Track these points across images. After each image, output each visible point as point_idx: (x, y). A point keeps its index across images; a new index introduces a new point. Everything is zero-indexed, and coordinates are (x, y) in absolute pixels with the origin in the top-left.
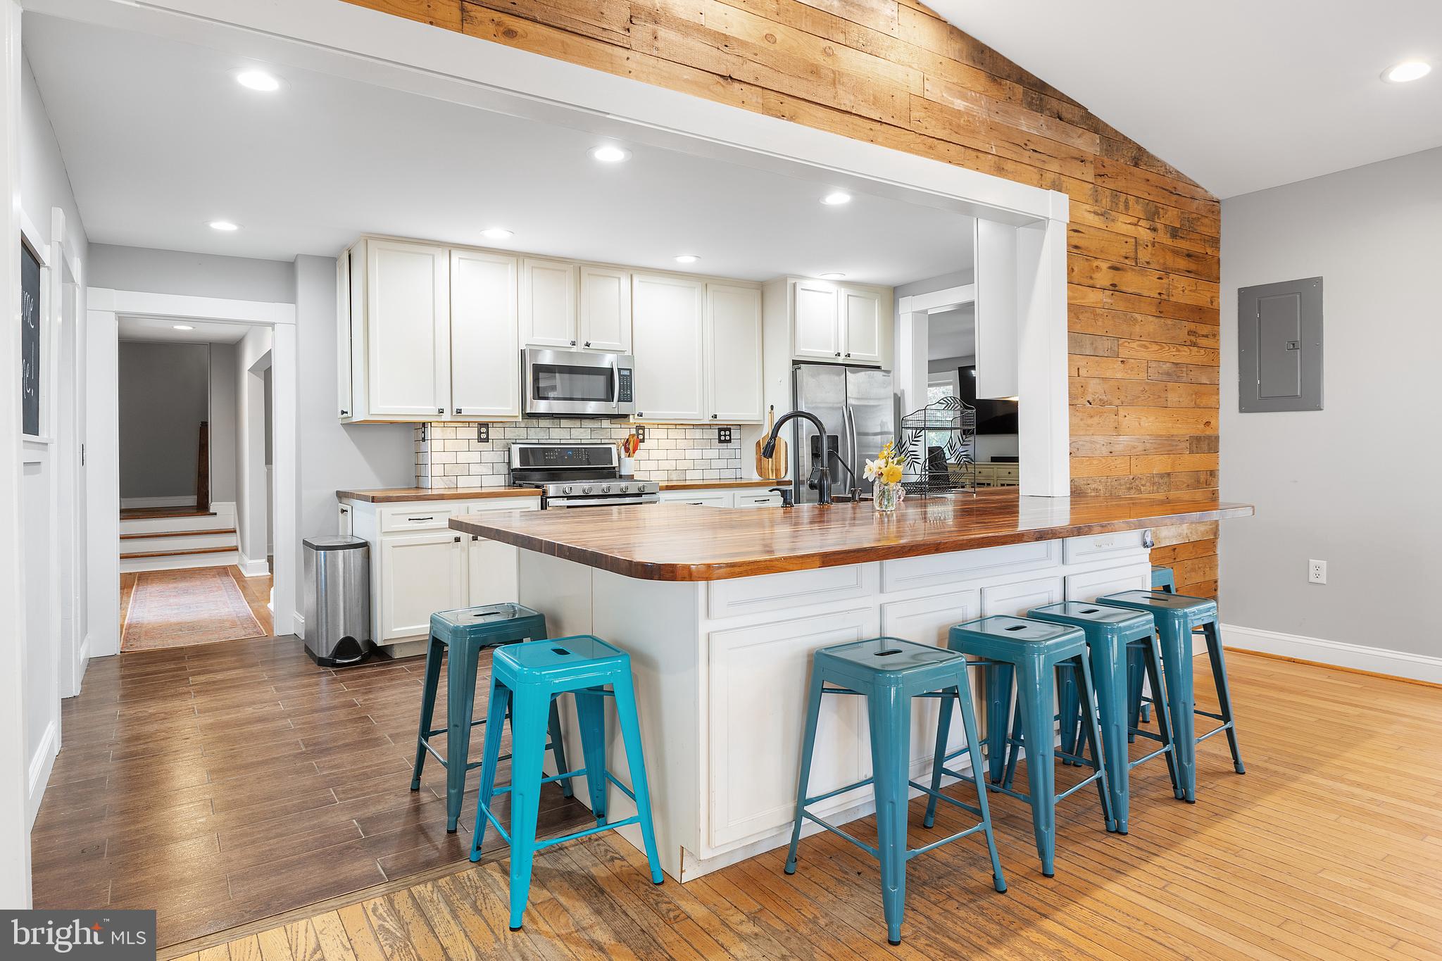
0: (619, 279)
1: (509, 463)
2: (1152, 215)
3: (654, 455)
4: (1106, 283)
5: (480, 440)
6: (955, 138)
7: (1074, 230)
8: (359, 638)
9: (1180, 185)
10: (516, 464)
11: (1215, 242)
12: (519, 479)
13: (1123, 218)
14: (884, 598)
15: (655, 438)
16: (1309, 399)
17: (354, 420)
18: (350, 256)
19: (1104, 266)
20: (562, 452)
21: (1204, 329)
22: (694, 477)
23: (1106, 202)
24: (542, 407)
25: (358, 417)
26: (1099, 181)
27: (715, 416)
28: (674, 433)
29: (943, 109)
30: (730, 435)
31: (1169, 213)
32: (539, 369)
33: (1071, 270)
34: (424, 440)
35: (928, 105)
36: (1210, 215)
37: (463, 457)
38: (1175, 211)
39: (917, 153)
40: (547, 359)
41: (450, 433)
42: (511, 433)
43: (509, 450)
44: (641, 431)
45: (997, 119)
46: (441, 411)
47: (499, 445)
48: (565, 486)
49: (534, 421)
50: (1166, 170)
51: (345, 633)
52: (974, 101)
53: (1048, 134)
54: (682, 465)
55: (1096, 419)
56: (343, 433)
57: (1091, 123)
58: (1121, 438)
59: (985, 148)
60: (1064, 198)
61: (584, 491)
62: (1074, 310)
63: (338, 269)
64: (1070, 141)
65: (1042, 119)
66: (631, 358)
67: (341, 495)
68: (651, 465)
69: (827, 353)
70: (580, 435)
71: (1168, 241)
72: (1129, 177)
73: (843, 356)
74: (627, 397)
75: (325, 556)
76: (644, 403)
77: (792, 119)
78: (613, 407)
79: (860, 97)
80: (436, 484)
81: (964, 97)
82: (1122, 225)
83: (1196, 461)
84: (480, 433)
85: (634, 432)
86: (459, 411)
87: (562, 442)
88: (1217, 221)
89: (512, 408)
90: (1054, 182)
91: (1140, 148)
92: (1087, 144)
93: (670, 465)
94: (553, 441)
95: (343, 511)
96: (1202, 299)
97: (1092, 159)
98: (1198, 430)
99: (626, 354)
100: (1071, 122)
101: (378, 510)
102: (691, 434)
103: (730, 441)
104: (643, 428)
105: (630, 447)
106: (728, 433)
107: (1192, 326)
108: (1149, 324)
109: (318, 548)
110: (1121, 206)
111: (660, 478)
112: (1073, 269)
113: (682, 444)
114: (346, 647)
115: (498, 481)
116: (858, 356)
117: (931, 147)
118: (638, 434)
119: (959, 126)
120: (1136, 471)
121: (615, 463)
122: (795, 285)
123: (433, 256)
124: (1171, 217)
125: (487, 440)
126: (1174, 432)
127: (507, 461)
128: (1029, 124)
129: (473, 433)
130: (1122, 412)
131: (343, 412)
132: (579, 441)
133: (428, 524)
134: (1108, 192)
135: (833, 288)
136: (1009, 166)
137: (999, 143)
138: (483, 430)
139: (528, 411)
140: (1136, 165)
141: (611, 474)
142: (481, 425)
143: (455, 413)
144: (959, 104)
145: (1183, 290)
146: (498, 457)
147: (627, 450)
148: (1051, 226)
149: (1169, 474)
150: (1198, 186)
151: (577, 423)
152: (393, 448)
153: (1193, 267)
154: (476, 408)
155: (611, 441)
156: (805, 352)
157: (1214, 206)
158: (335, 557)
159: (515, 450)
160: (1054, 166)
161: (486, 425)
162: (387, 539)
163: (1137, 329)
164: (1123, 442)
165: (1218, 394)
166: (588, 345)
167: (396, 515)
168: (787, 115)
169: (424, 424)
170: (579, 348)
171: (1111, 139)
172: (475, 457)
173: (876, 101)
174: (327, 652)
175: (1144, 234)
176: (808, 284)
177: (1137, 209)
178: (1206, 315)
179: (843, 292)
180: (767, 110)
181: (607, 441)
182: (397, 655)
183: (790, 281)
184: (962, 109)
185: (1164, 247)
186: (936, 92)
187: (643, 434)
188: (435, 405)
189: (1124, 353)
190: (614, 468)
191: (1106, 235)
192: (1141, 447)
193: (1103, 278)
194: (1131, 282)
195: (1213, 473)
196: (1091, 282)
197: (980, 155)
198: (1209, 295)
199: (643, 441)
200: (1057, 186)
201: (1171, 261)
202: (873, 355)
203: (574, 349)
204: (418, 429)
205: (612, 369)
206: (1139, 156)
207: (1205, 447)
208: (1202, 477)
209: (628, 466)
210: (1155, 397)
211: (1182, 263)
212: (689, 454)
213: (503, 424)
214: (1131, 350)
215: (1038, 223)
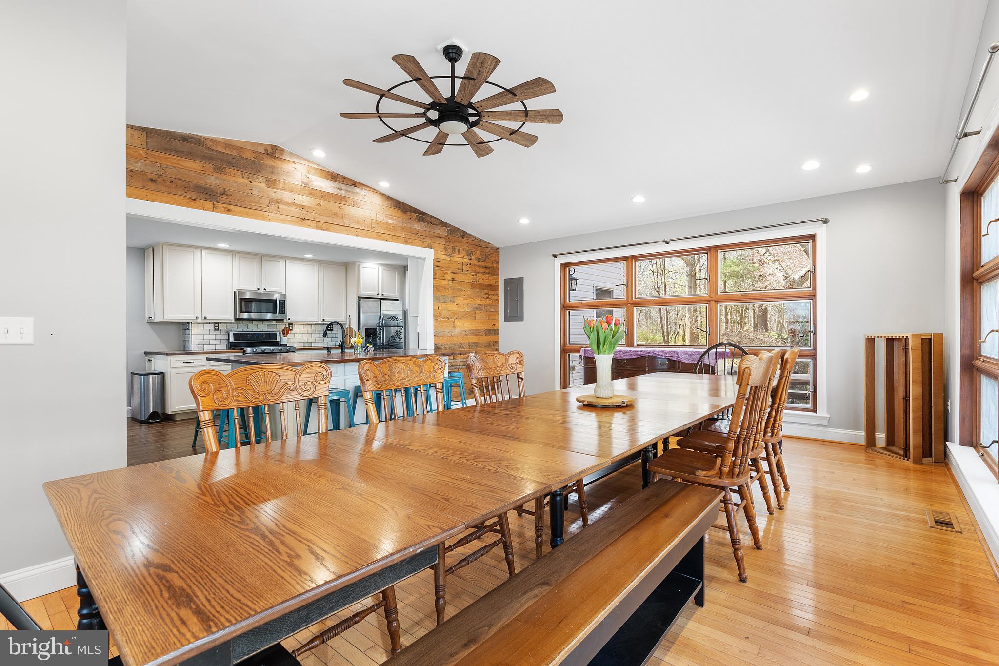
0: (280, 262)
1: (229, 339)
2: (470, 254)
3: (297, 336)
4: (450, 278)
5: (215, 330)
6: (388, 233)
7: (436, 260)
8: (160, 412)
9: (482, 244)
10: (232, 340)
11: (497, 262)
12: (232, 346)
13: (457, 256)
14: (346, 377)
15: (297, 329)
16: (520, 318)
17: (155, 321)
18: (153, 249)
19: (449, 272)
20: (253, 335)
21: (493, 293)
22: (314, 345)
23: (450, 251)
24: (245, 316)
25: (157, 319)
26: (447, 244)
27: (324, 320)
28: (306, 327)
29: (384, 223)
30: (333, 328)
31: (477, 253)
32: (241, 300)
33: (435, 274)
34: (188, 329)
35: (378, 223)
36: (495, 253)
37: (206, 337)
38: (480, 253)
39: (374, 238)
40: (248, 296)
41: (200, 326)
42: (229, 327)
43: (229, 334)
44: (291, 326)
45: (406, 225)
46: (197, 318)
47: (224, 332)
48: (255, 349)
49: (241, 322)
50: (476, 238)
51: (153, 410)
52: (396, 220)
53: (426, 229)
54: (310, 340)
55: (446, 324)
56: (148, 327)
57: (443, 224)
58: (456, 330)
59: (401, 235)
60: (432, 251)
61: (262, 351)
62: (436, 288)
63: (146, 254)
64: (435, 231)
65: (424, 224)
66: (285, 296)
67: (146, 353)
68: (295, 340)
69: (373, 294)
70: (262, 328)
71: (477, 263)
72: (460, 242)
73: (380, 295)
74: (283, 310)
75: (144, 378)
76: (291, 314)
77: (327, 230)
78: (277, 315)
79: (352, 221)
80: (194, 348)
81: (392, 219)
82: (457, 258)
83: (490, 338)
84: (215, 326)
85: (287, 326)
86: (205, 318)
87: (263, 330)
88: (498, 256)
89: (230, 316)
90: (428, 245)
91: (464, 232)
92: (443, 232)
93: (305, 340)
94: (249, 330)
95: (149, 360)
96: (492, 282)
97: (444, 236)
98: (490, 327)
99: (283, 293)
100: (435, 225)
101: (169, 359)
102: (314, 327)
103: (333, 330)
104: (292, 325)
105: (285, 332)
106: (332, 326)
107: (487, 292)
108: (468, 291)
109: (140, 375)
110: (457, 252)
111: (298, 346)
112: (436, 274)
113: (310, 331)
114: (154, 415)
115: (224, 347)
116: (387, 295)
117: (379, 236)
118: (289, 327)
119: (390, 228)
120: (462, 341)
121: (278, 339)
122: (359, 265)
123: (194, 252)
124: (478, 254)
125: (218, 330)
126: (478, 328)
127: (227, 338)
128: (417, 226)
129: (212, 326)
130: (456, 321)
131: (149, 317)
132: (262, 330)
133: (192, 364)
134: (451, 247)
135: (377, 267)
136: (410, 241)
137: (406, 233)
138: (216, 325)
139: (237, 318)
140: (463, 238)
141: (277, 344)
142: (215, 323)
143: (203, 318)
144: (391, 221)
145: (483, 279)
146: (224, 337)
147: (284, 334)
148: (427, 260)
149: (477, 343)
150: (489, 243)
151: (261, 322)
152: (173, 333)
153: (487, 271)
154: (213, 316)
155: (277, 330)
156: (364, 293)
157: (497, 250)
158: (149, 378)
159: (231, 334)
160: (428, 240)
161: (218, 323)
162: (173, 370)
163: (463, 293)
164: (457, 331)
165: (499, 315)
166: (265, 290)
167: (177, 361)
168: (325, 229)
169: (188, 323)
170: (262, 291)
171: (453, 231)
172: (213, 337)
173: (358, 222)
174: (145, 418)
175: (466, 261)
176: (365, 265)
177: (463, 253)
178: (494, 288)
179: (381, 268)
180: (318, 228)
181: (275, 330)
182: (177, 418)
183: (357, 264)
184: (392, 223)
185: (475, 265)
186: (381, 218)
187: (292, 327)
188: (194, 315)
189: (457, 302)
190: (278, 341)
191: (450, 262)
192: (464, 333)
193: (449, 276)
194: (460, 277)
195: (496, 342)
196: (444, 278)
197: (398, 237)
198: (495, 280)
199: (292, 330)
200: (430, 247)
201: (477, 269)
202: (395, 295)
203: (259, 291)
204: (184, 326)
205: (276, 300)
206: (464, 234)
207: (493, 333)
208: (492, 344)
209: (285, 340)
210: (470, 315)
211: (483, 270)
212: (313, 335)
213: (226, 323)
214: (460, 300)
215: (423, 259)
